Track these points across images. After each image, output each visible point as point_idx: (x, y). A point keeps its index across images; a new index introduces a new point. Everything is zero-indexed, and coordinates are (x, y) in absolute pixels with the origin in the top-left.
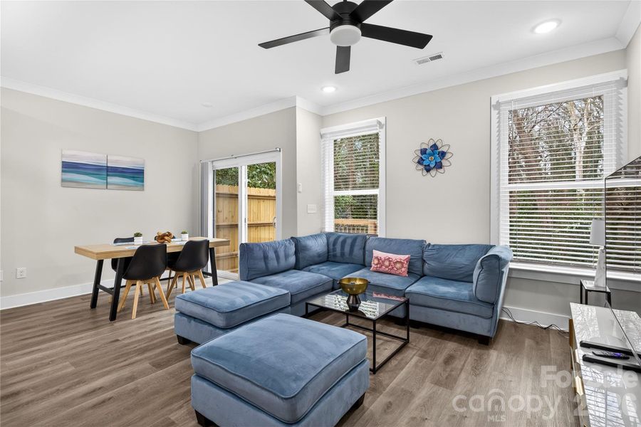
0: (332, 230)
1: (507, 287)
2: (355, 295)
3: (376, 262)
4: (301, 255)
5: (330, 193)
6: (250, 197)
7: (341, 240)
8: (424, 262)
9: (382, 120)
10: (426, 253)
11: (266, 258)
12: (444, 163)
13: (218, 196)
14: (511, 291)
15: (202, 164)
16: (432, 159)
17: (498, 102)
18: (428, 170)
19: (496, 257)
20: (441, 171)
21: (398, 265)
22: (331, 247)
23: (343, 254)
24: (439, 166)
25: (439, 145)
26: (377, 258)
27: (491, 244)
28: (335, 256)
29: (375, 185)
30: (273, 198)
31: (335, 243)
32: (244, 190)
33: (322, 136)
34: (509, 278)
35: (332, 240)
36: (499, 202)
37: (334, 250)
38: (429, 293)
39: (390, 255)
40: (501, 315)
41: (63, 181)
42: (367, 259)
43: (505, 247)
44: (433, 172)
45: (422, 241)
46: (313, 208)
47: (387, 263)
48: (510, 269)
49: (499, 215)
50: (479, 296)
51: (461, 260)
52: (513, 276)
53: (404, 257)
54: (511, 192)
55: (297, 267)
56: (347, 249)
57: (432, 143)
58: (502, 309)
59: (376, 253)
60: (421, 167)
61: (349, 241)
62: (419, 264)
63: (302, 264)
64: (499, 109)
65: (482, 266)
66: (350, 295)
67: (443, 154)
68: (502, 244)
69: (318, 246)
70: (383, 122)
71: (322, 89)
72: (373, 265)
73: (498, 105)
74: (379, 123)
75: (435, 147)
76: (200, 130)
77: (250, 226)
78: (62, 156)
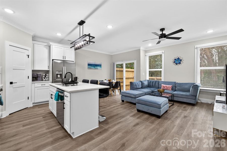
0: (148, 79)
1: (199, 93)
2: (161, 93)
3: (163, 87)
4: (143, 85)
5: (148, 70)
6: (126, 71)
7: (152, 82)
8: (176, 87)
9: (163, 51)
10: (176, 85)
11: (136, 85)
12: (181, 62)
13: (117, 71)
14: (200, 95)
15: (113, 63)
16: (178, 61)
17: (197, 47)
18: (177, 64)
19: (197, 85)
20: (180, 64)
21: (169, 88)
22: (149, 83)
23: (153, 85)
24: (180, 63)
25: (180, 58)
26: (163, 86)
27: (195, 83)
28: (150, 86)
29: (161, 68)
30: (133, 72)
31: (150, 82)
32: (125, 69)
33: (146, 56)
34: (200, 91)
35: (149, 82)
36: (197, 72)
37: (150, 84)
38: (179, 94)
39: (167, 85)
40: (198, 101)
41: (88, 68)
42: (160, 86)
43: (199, 83)
44: (178, 65)
45: (175, 82)
46: (143, 74)
47: (166, 87)
48: (200, 89)
49: (197, 75)
50: (192, 94)
51: (187, 87)
52: (201, 91)
53: (170, 86)
54: (201, 70)
55: (142, 88)
56: (154, 84)
57: (178, 57)
58: (198, 99)
59: (162, 85)
60: (174, 63)
61: (154, 82)
62: (174, 88)
63: (143, 87)
64: (197, 49)
65: (193, 87)
66: (160, 93)
67: (181, 60)
68: (198, 83)
69: (146, 83)
70: (164, 52)
71: (148, 45)
72: (162, 88)
73: (197, 48)
74: (162, 52)
75: (178, 58)
76: (112, 54)
77: (126, 78)
78: (88, 62)
